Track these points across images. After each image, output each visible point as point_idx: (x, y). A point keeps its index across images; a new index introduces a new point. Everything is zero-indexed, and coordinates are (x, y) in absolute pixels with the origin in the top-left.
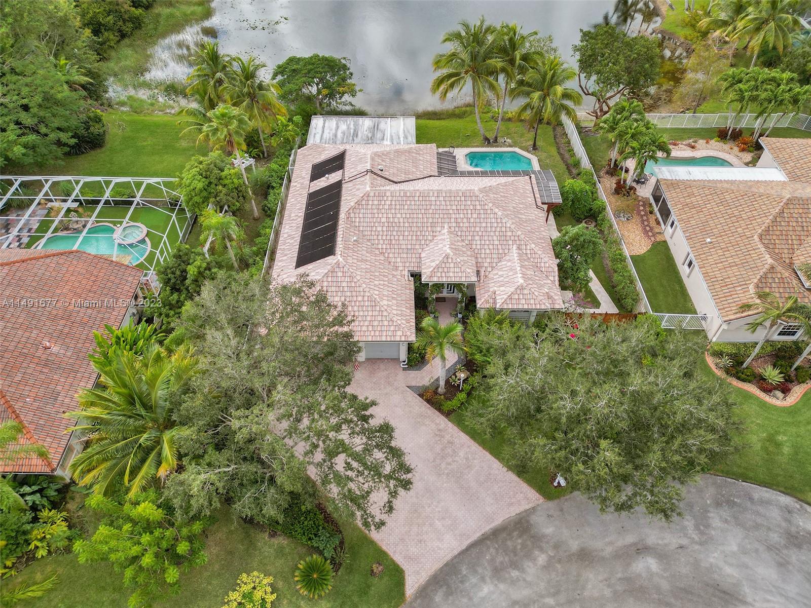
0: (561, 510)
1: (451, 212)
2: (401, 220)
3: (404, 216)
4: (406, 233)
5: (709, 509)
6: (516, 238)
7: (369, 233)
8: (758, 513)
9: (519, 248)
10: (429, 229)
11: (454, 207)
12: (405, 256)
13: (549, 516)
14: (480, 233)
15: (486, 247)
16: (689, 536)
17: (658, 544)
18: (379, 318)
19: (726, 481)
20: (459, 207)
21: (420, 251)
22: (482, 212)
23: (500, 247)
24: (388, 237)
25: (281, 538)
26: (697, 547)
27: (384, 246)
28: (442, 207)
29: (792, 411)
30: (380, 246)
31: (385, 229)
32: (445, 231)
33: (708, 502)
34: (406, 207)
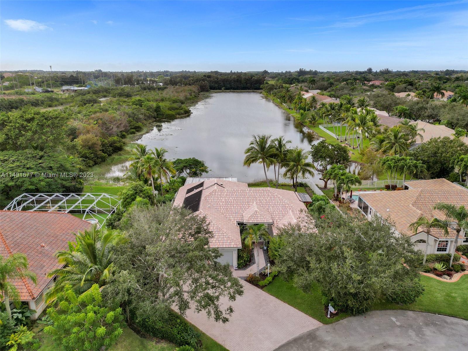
0: (334, 329)
1: (257, 197)
2: (232, 200)
3: (234, 198)
4: (235, 205)
5: (423, 327)
6: (291, 207)
7: (216, 206)
8: (452, 329)
9: (292, 211)
10: (247, 204)
11: (258, 195)
12: (235, 215)
13: (327, 332)
14: (272, 205)
15: (276, 211)
16: (413, 339)
17: (396, 344)
18: (222, 237)
19: (428, 314)
21: (242, 213)
22: (272, 197)
23: (283, 211)
24: (226, 207)
25: (163, 344)
26: (420, 345)
27: (224, 211)
28: (252, 195)
29: (456, 284)
30: (222, 211)
31: (224, 204)
32: (255, 204)
33: (421, 324)
34: (235, 195)
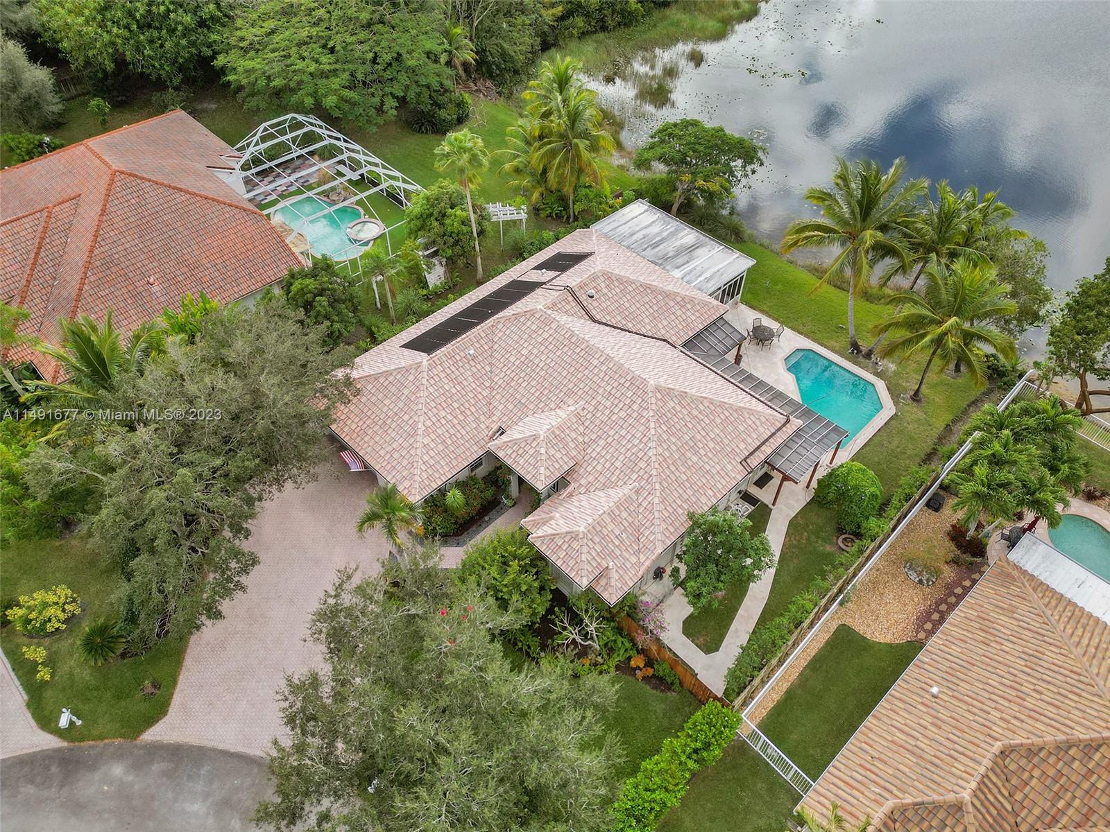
1: (601, 391)
2: (542, 365)
3: (548, 361)
6: (646, 477)
7: (499, 357)
9: (637, 491)
10: (561, 395)
11: (608, 389)
14: (610, 440)
15: (602, 461)
18: (404, 453)
20: (614, 391)
22: (635, 415)
23: (617, 472)
24: (513, 375)
27: (500, 382)
28: (596, 379)
30: (496, 379)
31: (517, 363)
32: (573, 408)
34: (559, 353)
